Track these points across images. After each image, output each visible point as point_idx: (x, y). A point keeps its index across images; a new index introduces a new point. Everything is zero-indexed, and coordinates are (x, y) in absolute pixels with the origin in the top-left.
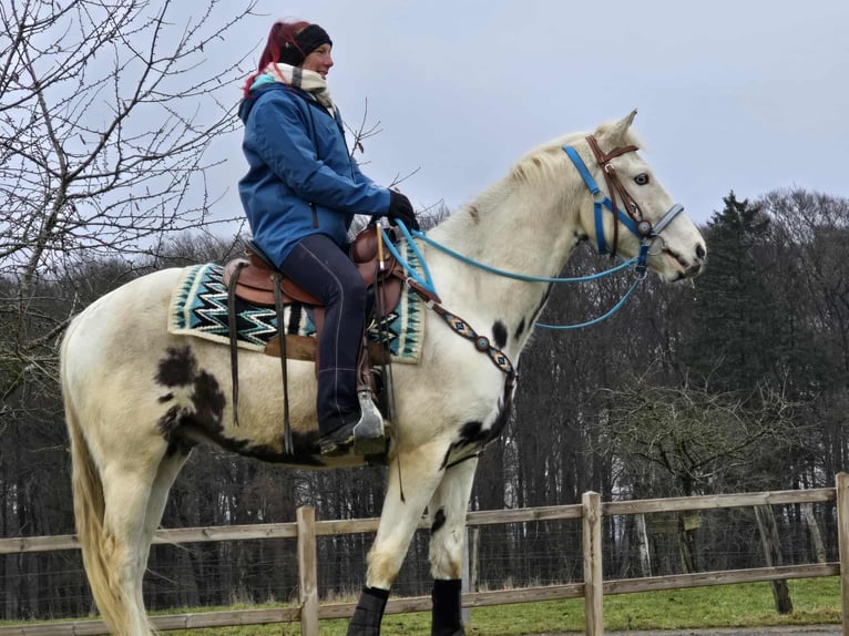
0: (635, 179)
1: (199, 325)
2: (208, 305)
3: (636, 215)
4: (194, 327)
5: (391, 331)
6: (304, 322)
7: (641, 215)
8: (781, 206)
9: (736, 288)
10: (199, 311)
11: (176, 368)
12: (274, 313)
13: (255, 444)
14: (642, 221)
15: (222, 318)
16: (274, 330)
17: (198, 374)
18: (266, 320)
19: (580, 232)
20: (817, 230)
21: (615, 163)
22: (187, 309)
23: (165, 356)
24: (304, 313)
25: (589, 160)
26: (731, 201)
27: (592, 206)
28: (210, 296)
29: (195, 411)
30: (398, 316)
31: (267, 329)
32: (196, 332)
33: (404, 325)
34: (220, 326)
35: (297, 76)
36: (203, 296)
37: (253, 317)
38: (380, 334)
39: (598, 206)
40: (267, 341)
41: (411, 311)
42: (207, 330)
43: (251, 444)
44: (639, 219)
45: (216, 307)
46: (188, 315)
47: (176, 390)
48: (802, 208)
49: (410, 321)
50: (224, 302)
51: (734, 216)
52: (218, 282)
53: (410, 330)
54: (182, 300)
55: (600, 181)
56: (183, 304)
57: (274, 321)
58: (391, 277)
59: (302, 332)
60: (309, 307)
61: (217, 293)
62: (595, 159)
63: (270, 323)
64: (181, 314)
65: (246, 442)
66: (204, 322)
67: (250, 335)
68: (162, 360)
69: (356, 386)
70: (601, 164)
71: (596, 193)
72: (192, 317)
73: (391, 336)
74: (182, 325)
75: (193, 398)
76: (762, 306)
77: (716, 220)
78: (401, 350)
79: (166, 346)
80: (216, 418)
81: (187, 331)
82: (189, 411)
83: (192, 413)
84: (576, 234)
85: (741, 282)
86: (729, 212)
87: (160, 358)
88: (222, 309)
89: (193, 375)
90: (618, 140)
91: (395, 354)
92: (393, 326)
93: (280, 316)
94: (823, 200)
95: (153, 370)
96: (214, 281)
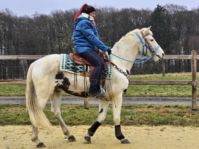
0: (151, 40)
1: (67, 69)
2: (68, 65)
3: (151, 48)
4: (66, 69)
5: (106, 72)
6: (89, 69)
7: (152, 48)
8: (168, 7)
9: (158, 22)
10: (67, 66)
11: (59, 76)
12: (83, 66)
13: (75, 92)
14: (152, 49)
15: (72, 67)
16: (83, 70)
17: (64, 77)
18: (81, 68)
19: (139, 51)
20: (175, 11)
21: (146, 37)
22: (64, 65)
23: (57, 73)
24: (88, 67)
25: (141, 36)
26: (158, 6)
27: (142, 46)
28: (68, 62)
29: (62, 84)
30: (108, 69)
31: (81, 70)
32: (66, 70)
33: (109, 71)
34: (71, 69)
35: (89, 17)
36: (67, 62)
37: (78, 67)
38: (104, 73)
39: (144, 46)
40: (81, 73)
41: (110, 68)
42: (68, 70)
43: (74, 92)
44: (151, 49)
45: (70, 65)
46: (64, 67)
47: (59, 80)
48: (172, 7)
49: (110, 70)
50: (72, 64)
51: (159, 8)
52: (69, 59)
53: (110, 72)
54: (63, 63)
55: (144, 41)
56: (63, 64)
57: (83, 68)
58: (107, 60)
59: (88, 71)
60: (89, 65)
61: (70, 62)
62: (142, 36)
63: (82, 69)
64: (63, 66)
65: (73, 92)
66: (68, 68)
67: (78, 71)
68: (57, 74)
69: (99, 85)
70: (144, 37)
71: (143, 43)
72: (65, 67)
73: (106, 73)
74: (63, 68)
75: (62, 82)
76: (163, 25)
77: (155, 9)
78: (108, 76)
79: (58, 71)
80: (68, 86)
81: (64, 70)
82: (61, 84)
83: (61, 85)
84: (138, 52)
85: (159, 20)
86: (158, 8)
87: (56, 73)
88: (71, 65)
89: (63, 77)
90: (147, 32)
91: (107, 77)
92: (107, 71)
93: (84, 67)
94: (176, 6)
95: (55, 76)
96: (68, 59)
